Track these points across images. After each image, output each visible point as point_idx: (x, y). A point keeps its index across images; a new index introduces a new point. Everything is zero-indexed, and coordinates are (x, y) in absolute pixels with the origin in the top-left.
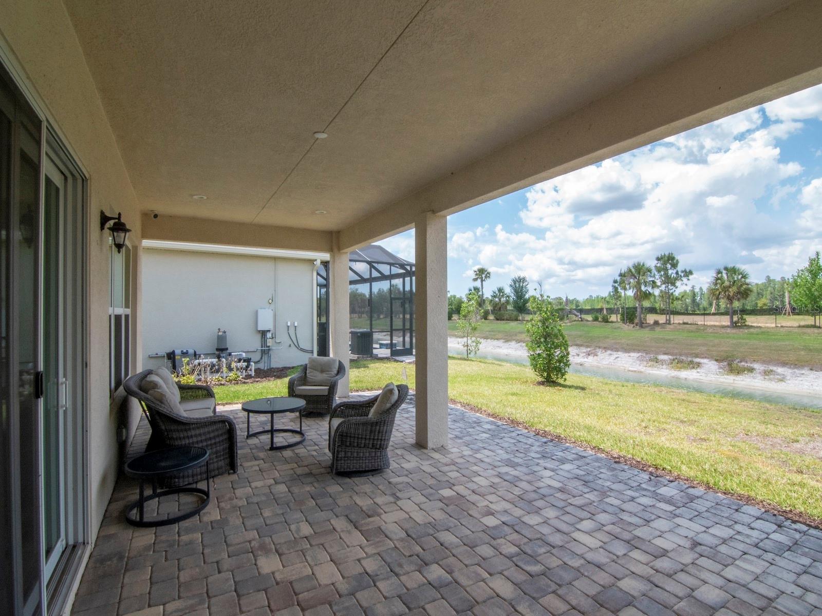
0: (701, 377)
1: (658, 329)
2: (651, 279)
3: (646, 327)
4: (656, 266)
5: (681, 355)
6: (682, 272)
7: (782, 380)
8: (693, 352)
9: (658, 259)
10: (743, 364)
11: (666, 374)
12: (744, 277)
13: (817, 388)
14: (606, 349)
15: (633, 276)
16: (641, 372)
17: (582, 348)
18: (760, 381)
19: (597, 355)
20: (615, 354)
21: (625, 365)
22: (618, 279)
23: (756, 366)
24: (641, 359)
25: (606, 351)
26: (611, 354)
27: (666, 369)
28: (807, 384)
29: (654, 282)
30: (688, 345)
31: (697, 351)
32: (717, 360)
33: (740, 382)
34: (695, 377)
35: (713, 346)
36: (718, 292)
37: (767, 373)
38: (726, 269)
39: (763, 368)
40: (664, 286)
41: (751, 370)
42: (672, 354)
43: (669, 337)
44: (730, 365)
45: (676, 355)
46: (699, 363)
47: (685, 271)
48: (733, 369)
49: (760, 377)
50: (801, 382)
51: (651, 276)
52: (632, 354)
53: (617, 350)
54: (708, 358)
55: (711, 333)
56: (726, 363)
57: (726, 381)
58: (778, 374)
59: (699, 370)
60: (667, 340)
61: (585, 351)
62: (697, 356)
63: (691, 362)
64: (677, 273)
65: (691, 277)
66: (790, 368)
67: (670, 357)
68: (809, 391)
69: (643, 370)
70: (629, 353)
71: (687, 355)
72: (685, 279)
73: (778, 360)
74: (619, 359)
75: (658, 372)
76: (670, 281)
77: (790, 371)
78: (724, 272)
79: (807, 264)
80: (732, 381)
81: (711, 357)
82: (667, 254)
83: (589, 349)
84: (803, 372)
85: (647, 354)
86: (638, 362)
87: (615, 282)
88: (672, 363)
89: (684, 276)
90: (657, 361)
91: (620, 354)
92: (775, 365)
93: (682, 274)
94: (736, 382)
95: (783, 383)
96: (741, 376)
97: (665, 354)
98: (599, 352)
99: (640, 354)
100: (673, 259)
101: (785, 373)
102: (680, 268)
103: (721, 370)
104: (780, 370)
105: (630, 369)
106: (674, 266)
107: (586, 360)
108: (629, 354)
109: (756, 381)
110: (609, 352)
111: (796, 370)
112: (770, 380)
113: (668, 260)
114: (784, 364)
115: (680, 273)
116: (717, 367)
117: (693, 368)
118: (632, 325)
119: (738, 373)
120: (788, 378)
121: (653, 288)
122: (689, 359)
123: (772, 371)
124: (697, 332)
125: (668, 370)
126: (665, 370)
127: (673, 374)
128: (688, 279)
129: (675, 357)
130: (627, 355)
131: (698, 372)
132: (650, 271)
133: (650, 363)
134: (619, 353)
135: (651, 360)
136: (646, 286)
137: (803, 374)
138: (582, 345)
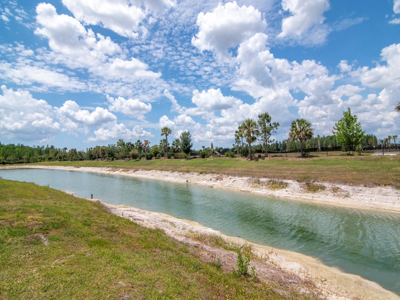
0: (288, 195)
1: (260, 160)
2: (256, 129)
3: (254, 159)
4: (258, 121)
5: (274, 178)
6: (273, 124)
7: (347, 196)
8: (282, 175)
9: (259, 117)
10: (316, 183)
11: (265, 193)
12: (308, 125)
13: (377, 203)
14: (228, 174)
15: (246, 127)
16: (249, 192)
17: (214, 174)
18: (332, 198)
19: (222, 180)
20: (233, 178)
21: (239, 187)
22: (238, 130)
23: (326, 184)
24: (249, 181)
25: (228, 176)
26: (231, 179)
27: (265, 188)
28: (368, 199)
29: (257, 131)
30: (279, 170)
31: (285, 175)
32: (298, 181)
33: (317, 199)
34: (285, 195)
35: (294, 170)
36: (294, 135)
37: (335, 190)
38: (298, 121)
39: (331, 186)
40: (263, 134)
41: (323, 188)
42: (269, 178)
43: (267, 165)
44: (308, 184)
45: (271, 178)
46: (287, 184)
47: (274, 124)
48: (312, 189)
49: (330, 194)
50: (362, 197)
51: (256, 128)
52: (244, 178)
53: (235, 175)
54: (292, 179)
55: (291, 161)
56: (304, 183)
57: (307, 198)
58: (343, 191)
59: (287, 189)
60: (265, 167)
61: (216, 176)
62: (285, 178)
63: (282, 183)
64: (270, 125)
65: (278, 127)
66: (350, 185)
67: (268, 179)
68: (371, 206)
69: (250, 190)
70: (242, 177)
71: (278, 177)
72: (275, 129)
73: (340, 179)
74: (235, 182)
75: (260, 192)
76: (267, 132)
77: (351, 188)
78: (297, 123)
79: (343, 116)
80: (311, 198)
81: (294, 179)
82: (264, 113)
83: (218, 175)
84: (360, 188)
85: (253, 177)
86: (247, 184)
87: (236, 132)
88: (269, 184)
89: (275, 127)
90: (259, 182)
91: (237, 178)
92: (339, 183)
93: (273, 126)
94: (314, 199)
95: (349, 199)
96: (317, 194)
97: (264, 177)
98: (224, 176)
99: (249, 178)
100: (268, 116)
101: (348, 190)
102: (272, 122)
103: (302, 189)
104: (343, 187)
105: (242, 189)
106: (268, 121)
107: (215, 183)
108: (242, 178)
109: (328, 197)
110: (230, 177)
111: (354, 187)
112: (338, 196)
113: (265, 117)
114: (345, 182)
115: (272, 125)
116: (299, 186)
117: (283, 187)
118: (246, 158)
119: (315, 191)
120: (351, 194)
121: (257, 134)
122: (280, 181)
123: (338, 188)
124: (283, 161)
125: (266, 190)
126: (264, 190)
127: (270, 193)
128: (277, 129)
129: (270, 179)
130: (240, 178)
131: (287, 191)
132: (255, 124)
133: (255, 184)
134: (236, 177)
135: (255, 182)
136: (253, 134)
137: (361, 190)
138: (214, 173)
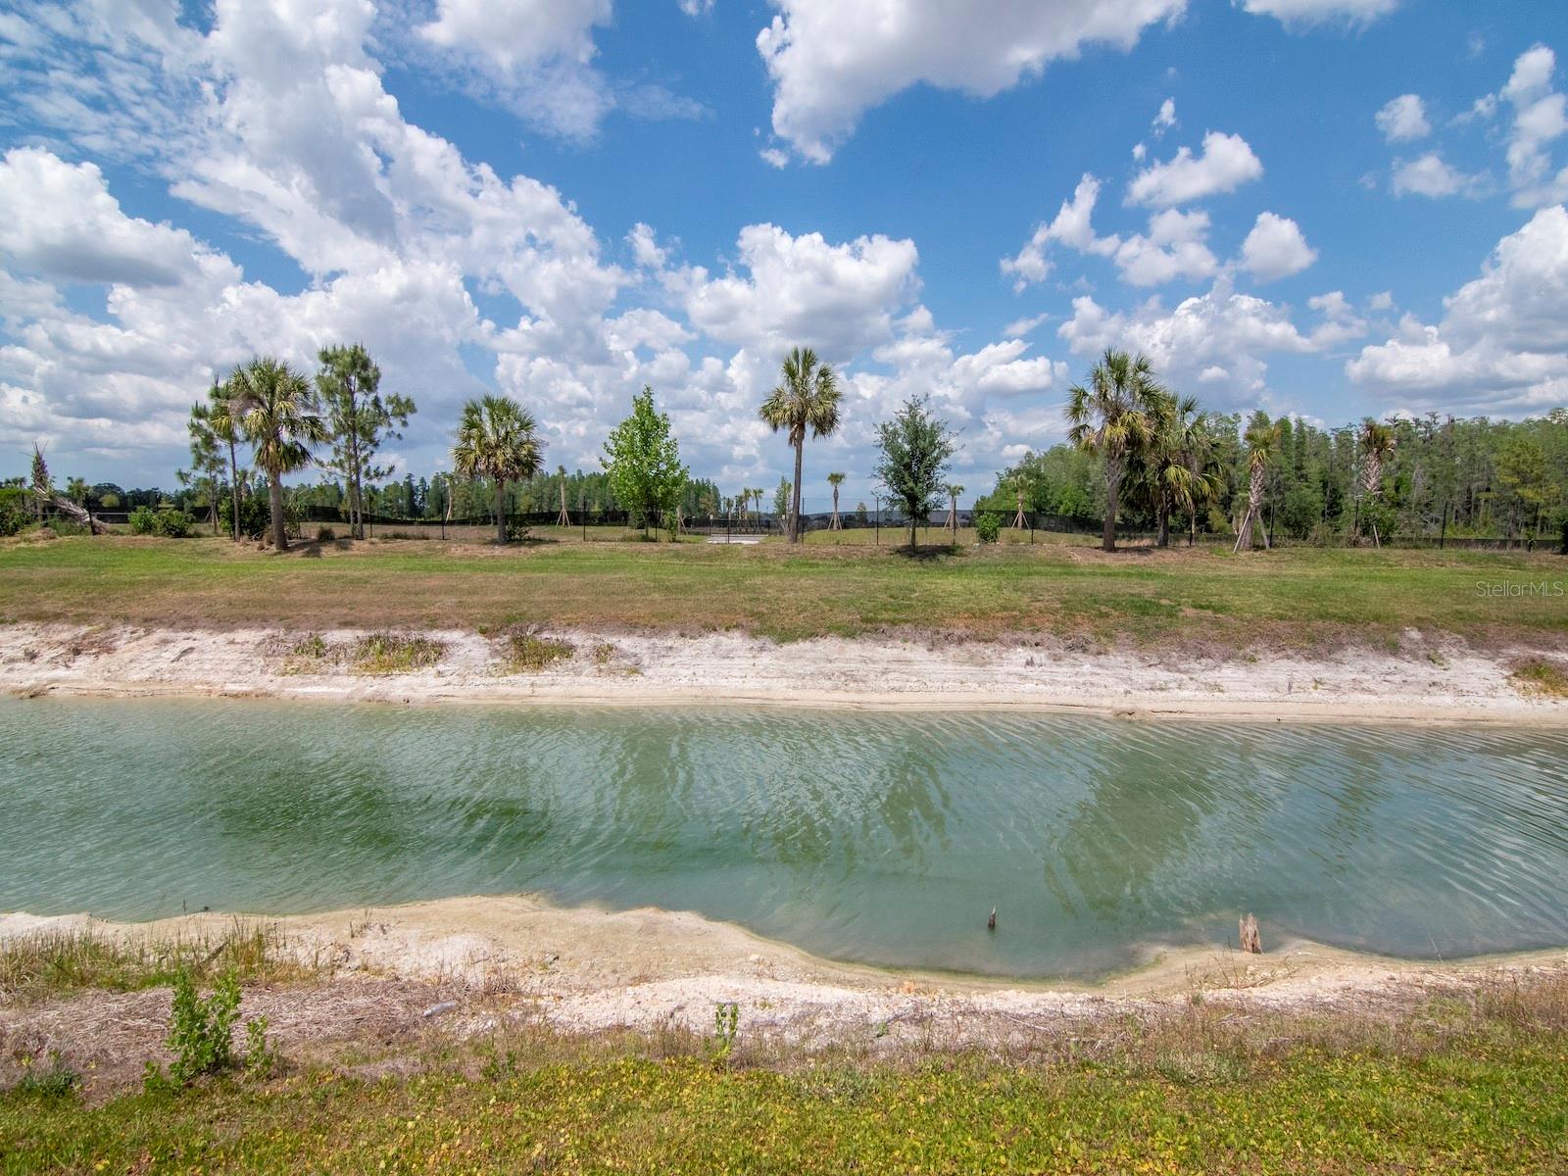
0: (444, 690)
1: (328, 551)
2: (308, 414)
3: (299, 547)
4: (319, 378)
5: (390, 625)
6: (390, 401)
7: (635, 670)
8: (424, 612)
9: (326, 358)
10: (545, 635)
11: (348, 690)
12: (526, 425)
13: (706, 682)
14: (149, 622)
15: (252, 397)
16: (268, 695)
17: (57, 626)
18: (592, 680)
19: (110, 650)
20: (181, 640)
21: (212, 678)
22: (210, 405)
23: (576, 638)
24: (268, 650)
25: (148, 632)
26: (165, 642)
27: (349, 673)
28: (685, 672)
29: (314, 422)
30: (408, 593)
31: (433, 610)
32: (483, 632)
33: (546, 690)
34: (434, 691)
35: (472, 592)
36: (472, 456)
37: (602, 654)
38: (489, 403)
39: (591, 641)
40: (343, 439)
41: (567, 650)
42: (365, 626)
43: (357, 574)
44: (518, 642)
45: (376, 624)
46: (442, 645)
47: (395, 401)
48: (531, 655)
49: (589, 668)
50: (673, 670)
51: (307, 407)
52: (242, 635)
53: (190, 624)
54: (463, 627)
55: (460, 558)
56: (506, 638)
57: (515, 691)
58: (625, 656)
59: (441, 667)
60: (351, 582)
61: (66, 636)
62: (434, 624)
63: (420, 644)
64: (376, 402)
65: (410, 418)
66: (643, 635)
67: (361, 633)
68: (695, 692)
69: (272, 688)
70: (231, 630)
71: (407, 623)
72: (396, 423)
73: (618, 618)
74: (191, 656)
75: (325, 689)
76: (359, 430)
77: (645, 643)
78: (486, 410)
80: (528, 691)
81: (469, 624)
82: (349, 347)
83: (84, 629)
84: (669, 643)
85: (289, 629)
86: (260, 661)
87: (200, 413)
88: (364, 654)
89: (395, 415)
90: (319, 649)
91: (202, 638)
92: (615, 631)
93: (389, 409)
94: (538, 691)
95: (640, 678)
96: (546, 672)
97: (346, 624)
98: (123, 634)
99: (268, 631)
100: (365, 365)
101: (637, 651)
102: (383, 392)
103: (497, 660)
104: (626, 643)
105: (231, 688)
106: (368, 384)
107: (61, 672)
108: (231, 636)
109: (583, 679)
110: (160, 633)
111: (655, 640)
112: (612, 672)
113: (354, 365)
114: (631, 627)
115: (383, 404)
116: (486, 651)
117: (427, 660)
118: (257, 544)
119: (540, 663)
120: (646, 662)
121: (313, 436)
122: (415, 635)
123: (611, 648)
124: (428, 556)
125: (353, 679)
126: (344, 680)
127: (369, 691)
128: (405, 424)
129: (372, 633)
130: (222, 638)
131: (440, 674)
132: (303, 388)
133: (299, 660)
134: (197, 634)
135: (301, 649)
136: (293, 432)
137: (671, 648)
138: (57, 617)
